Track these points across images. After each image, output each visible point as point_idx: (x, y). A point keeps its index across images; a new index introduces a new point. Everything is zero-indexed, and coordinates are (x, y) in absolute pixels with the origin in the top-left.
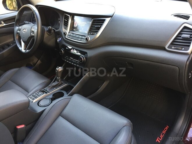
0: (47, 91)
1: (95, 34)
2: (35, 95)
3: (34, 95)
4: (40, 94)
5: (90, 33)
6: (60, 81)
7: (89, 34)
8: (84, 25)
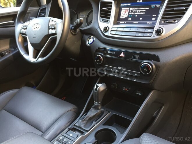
0: (81, 128)
1: (176, 21)
2: (63, 139)
3: (61, 138)
4: (71, 135)
5: (165, 21)
6: (100, 108)
7: (163, 22)
8: (144, 12)
